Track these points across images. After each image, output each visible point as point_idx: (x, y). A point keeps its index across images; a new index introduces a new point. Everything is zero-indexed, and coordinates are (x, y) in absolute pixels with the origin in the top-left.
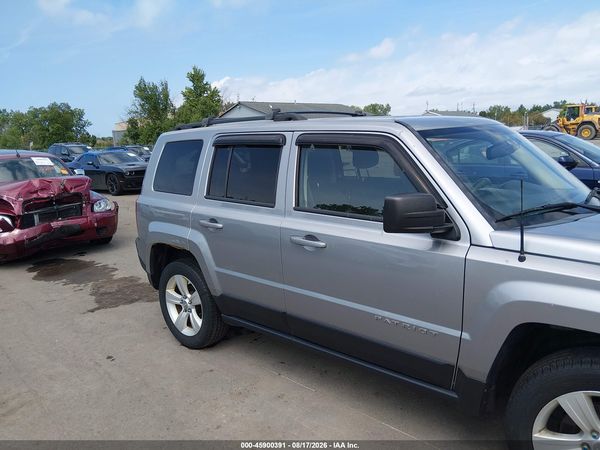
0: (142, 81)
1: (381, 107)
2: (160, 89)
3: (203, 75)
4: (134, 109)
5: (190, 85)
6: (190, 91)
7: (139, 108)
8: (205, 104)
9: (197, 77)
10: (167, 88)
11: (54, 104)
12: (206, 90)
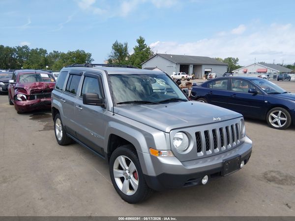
0: (116, 42)
1: (234, 59)
2: (124, 46)
3: (144, 41)
4: (111, 55)
5: (137, 45)
6: (137, 48)
7: (114, 54)
8: (142, 54)
9: (141, 41)
10: (127, 46)
11: (78, 50)
12: (144, 47)
